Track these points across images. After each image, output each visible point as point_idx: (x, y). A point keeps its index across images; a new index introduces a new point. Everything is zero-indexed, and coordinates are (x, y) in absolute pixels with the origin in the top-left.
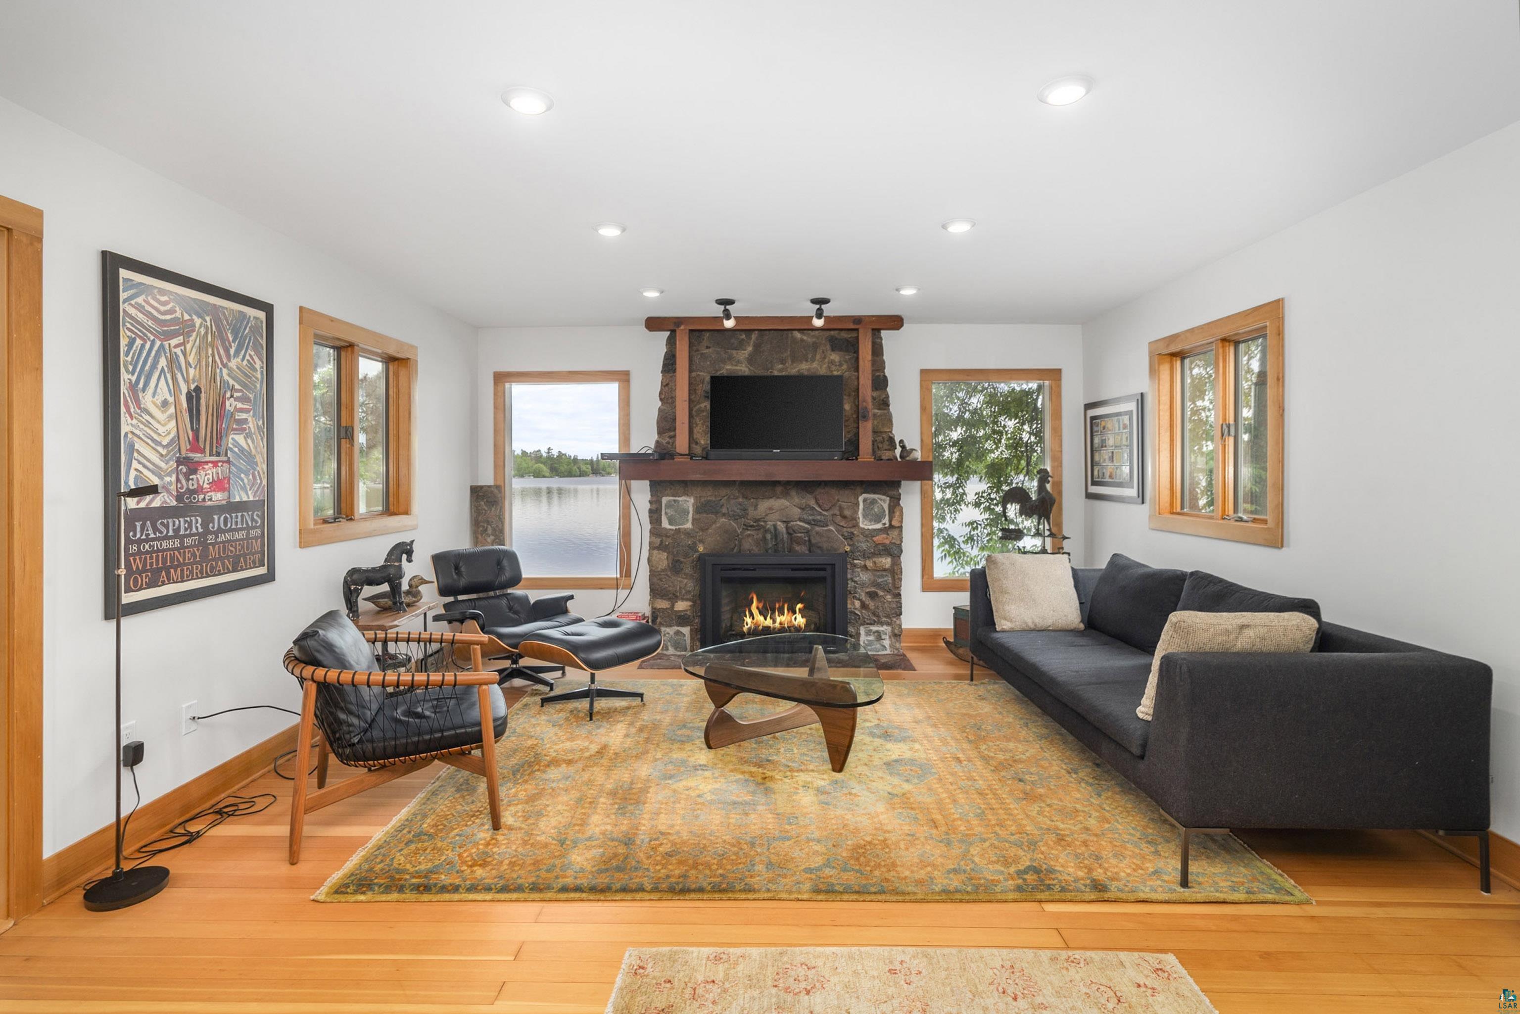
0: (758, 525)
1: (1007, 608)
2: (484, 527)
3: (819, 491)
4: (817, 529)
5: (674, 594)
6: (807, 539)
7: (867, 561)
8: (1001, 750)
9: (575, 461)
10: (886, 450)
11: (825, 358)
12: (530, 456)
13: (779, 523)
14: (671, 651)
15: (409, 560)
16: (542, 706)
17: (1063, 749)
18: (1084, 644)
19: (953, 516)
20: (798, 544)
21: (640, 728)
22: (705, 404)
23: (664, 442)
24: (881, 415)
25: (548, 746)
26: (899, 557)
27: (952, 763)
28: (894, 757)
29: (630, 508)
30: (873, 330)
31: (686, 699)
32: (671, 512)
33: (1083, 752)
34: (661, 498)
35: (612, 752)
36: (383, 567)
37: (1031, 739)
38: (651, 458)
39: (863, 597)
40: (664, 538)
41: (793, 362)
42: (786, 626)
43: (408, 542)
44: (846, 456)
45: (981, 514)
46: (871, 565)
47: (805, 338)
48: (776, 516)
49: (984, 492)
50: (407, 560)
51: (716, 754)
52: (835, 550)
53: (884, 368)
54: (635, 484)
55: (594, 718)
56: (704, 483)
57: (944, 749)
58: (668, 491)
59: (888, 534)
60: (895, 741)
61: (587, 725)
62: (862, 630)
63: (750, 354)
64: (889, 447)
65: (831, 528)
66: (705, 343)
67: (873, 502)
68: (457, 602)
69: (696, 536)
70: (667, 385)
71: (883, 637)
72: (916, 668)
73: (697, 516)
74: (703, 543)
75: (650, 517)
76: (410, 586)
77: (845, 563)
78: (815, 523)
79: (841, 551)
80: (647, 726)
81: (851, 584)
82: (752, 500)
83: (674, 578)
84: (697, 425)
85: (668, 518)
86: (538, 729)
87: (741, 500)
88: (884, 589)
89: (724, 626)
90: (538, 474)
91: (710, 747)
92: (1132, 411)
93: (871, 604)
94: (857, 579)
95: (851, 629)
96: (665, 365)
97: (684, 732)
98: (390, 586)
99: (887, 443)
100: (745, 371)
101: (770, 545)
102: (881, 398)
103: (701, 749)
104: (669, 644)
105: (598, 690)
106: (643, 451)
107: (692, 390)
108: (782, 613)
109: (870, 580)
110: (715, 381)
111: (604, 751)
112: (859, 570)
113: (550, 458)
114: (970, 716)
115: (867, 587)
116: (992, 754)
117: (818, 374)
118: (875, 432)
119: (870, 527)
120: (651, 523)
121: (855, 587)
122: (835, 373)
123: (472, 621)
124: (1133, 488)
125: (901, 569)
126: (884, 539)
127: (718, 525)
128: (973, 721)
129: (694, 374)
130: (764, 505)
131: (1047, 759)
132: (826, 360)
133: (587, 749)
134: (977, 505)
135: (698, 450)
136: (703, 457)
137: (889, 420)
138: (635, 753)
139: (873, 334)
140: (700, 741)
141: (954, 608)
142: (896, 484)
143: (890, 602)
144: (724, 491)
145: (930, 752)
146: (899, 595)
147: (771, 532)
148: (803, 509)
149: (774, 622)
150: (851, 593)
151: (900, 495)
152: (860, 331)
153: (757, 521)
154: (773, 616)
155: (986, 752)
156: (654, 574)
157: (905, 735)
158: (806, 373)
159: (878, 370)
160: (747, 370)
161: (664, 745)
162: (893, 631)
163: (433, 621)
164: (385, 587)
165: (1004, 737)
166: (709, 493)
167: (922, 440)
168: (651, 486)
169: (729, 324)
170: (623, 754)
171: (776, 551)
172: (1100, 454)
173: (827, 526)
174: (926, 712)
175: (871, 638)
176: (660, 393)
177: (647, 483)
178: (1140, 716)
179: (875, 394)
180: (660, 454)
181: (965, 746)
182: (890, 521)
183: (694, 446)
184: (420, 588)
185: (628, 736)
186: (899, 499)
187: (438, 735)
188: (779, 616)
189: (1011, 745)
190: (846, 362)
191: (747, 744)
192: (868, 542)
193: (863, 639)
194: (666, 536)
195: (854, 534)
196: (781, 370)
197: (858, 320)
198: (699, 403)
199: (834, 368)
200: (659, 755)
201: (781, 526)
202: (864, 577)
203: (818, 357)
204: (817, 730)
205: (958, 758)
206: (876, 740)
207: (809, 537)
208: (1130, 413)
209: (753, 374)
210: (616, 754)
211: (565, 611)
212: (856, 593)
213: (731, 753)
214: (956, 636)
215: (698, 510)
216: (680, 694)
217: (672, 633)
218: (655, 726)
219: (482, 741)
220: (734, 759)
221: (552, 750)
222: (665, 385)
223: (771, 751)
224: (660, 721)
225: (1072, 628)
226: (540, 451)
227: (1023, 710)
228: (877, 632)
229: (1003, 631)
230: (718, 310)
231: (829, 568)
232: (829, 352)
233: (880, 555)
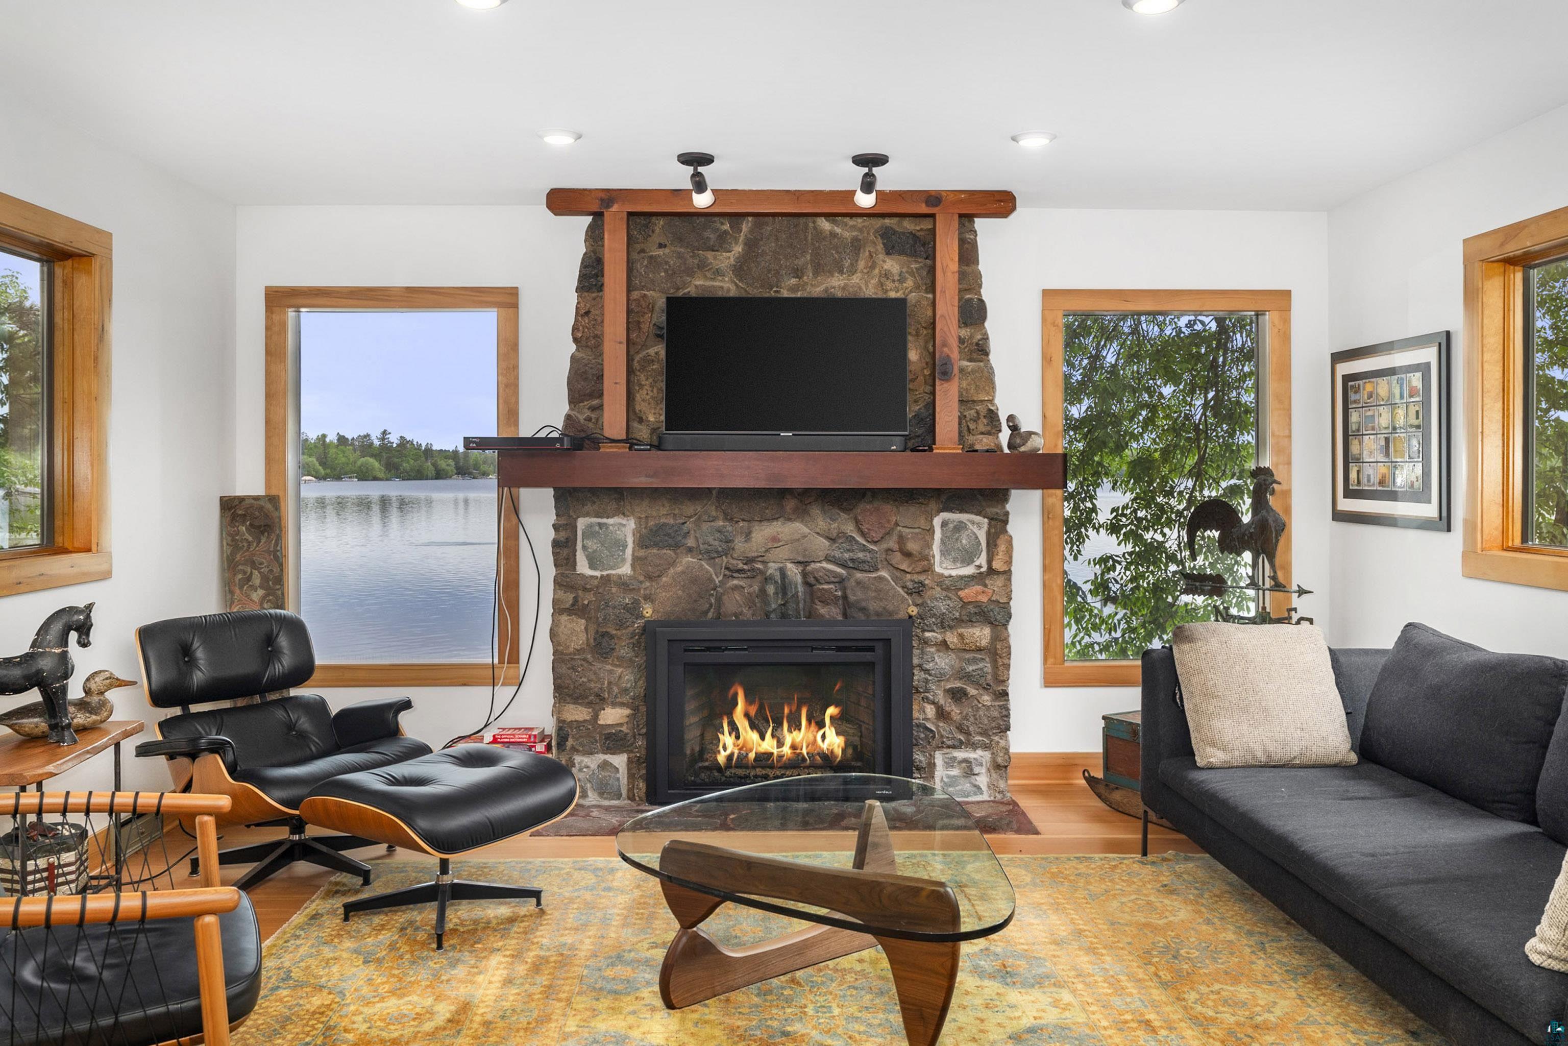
0: (753, 570)
1: (1216, 724)
2: (245, 573)
3: (863, 507)
4: (859, 575)
5: (598, 695)
6: (839, 593)
7: (948, 634)
8: (1226, 1003)
9: (428, 452)
10: (982, 433)
11: (873, 267)
12: (352, 444)
13: (790, 566)
14: (593, 798)
15: (84, 643)
16: (346, 919)
17: (1342, 999)
18: (1368, 794)
19: (1075, 547)
20: (825, 602)
21: (534, 964)
22: (656, 349)
23: (581, 418)
24: (973, 372)
25: (352, 1008)
26: (1005, 626)
27: (1139, 1033)
28: (1027, 1022)
29: (517, 538)
30: (961, 216)
31: (622, 899)
32: (592, 545)
33: (1379, 1005)
34: (576, 519)
35: (478, 1019)
36: (27, 658)
37: (1276, 977)
38: (558, 445)
39: (941, 698)
40: (580, 593)
41: (816, 273)
42: (804, 751)
43: (82, 606)
44: (910, 444)
45: (1119, 544)
46: (955, 640)
47: (838, 230)
48: (783, 553)
49: (1125, 507)
50: (79, 642)
51: (683, 1020)
52: (891, 614)
53: (980, 286)
54: (527, 495)
55: (446, 944)
56: (654, 494)
57: (1117, 1001)
58: (589, 507)
59: (986, 586)
60: (1023, 985)
61: (431, 958)
62: (939, 758)
63: (738, 259)
64: (989, 428)
65: (884, 573)
66: (657, 238)
67: (960, 527)
68: (187, 716)
69: (639, 589)
70: (587, 313)
71: (976, 770)
72: (1039, 829)
73: (642, 553)
74: (652, 601)
75: (555, 554)
76: (88, 692)
77: (908, 637)
78: (854, 565)
79: (902, 615)
80: (546, 960)
81: (918, 675)
82: (741, 524)
83: (598, 665)
84: (641, 386)
85: (587, 557)
86: (335, 969)
87: (721, 523)
88: (977, 685)
89: (688, 752)
90: (364, 475)
91: (670, 1005)
92: (1428, 365)
93: (955, 711)
94: (930, 666)
95: (919, 757)
96: (583, 278)
97: (621, 971)
98: (44, 693)
99: (985, 421)
100: (729, 290)
101: (774, 606)
102: (975, 341)
103: (653, 1009)
104: (589, 785)
105: (454, 886)
106: (542, 434)
107: (632, 324)
108: (795, 725)
109: (952, 667)
110: (676, 305)
111: (462, 1017)
112: (933, 650)
113: (385, 447)
114: (1155, 929)
115: (948, 680)
116: (1211, 1013)
117: (862, 295)
118: (963, 402)
119: (954, 573)
120: (556, 565)
121: (927, 681)
122: (892, 295)
123: (212, 755)
124: (1429, 502)
125: (1009, 647)
126: (977, 593)
127: (679, 569)
128: (1161, 941)
129: (635, 295)
130: (762, 533)
131: (1315, 1022)
132: (876, 271)
133: (431, 1013)
134: (1114, 528)
135: (643, 433)
136: (651, 445)
137: (987, 379)
138: (524, 1020)
139: (962, 225)
140: (651, 993)
141: (1104, 718)
142: (1001, 496)
143: (988, 708)
144: (690, 508)
145: (1093, 1008)
146: (1005, 694)
147: (776, 582)
148: (832, 540)
149: (780, 744)
150: (918, 692)
151: (1007, 514)
152: (938, 218)
153: (750, 561)
154: (777, 734)
155: (1199, 1008)
156: (560, 658)
157: (1041, 971)
158: (839, 294)
159: (968, 290)
160: (733, 288)
161: (581, 1002)
162: (994, 760)
163: (137, 756)
164: (34, 696)
165: (1226, 973)
166: (664, 511)
167: (1044, 416)
168: (557, 498)
169: (702, 201)
170: (501, 1024)
171: (784, 616)
172: (1361, 443)
173: (877, 570)
174: (1072, 921)
175: (955, 772)
176: (575, 329)
177: (550, 492)
178: (1536, 959)
179: (965, 333)
180: (573, 439)
181: (1157, 994)
182: (990, 561)
183: (635, 424)
184: (108, 695)
185: (510, 982)
186: (1006, 522)
187: (106, 1021)
188: (790, 731)
189: (1243, 992)
190: (912, 274)
191: (746, 997)
192: (950, 599)
193: (940, 772)
194: (585, 589)
195: (923, 585)
196: (792, 289)
197: (934, 198)
198: (645, 346)
199: (889, 285)
200: (571, 1025)
201: (794, 572)
202: (942, 662)
203: (861, 264)
204: (874, 962)
205: (1148, 1023)
206: (987, 983)
207: (844, 590)
208: (1424, 368)
209: (744, 295)
210: (487, 1024)
211: (394, 732)
212: (927, 690)
213: (712, 1017)
214: (1107, 768)
215: (642, 542)
216: (609, 889)
217: (594, 766)
218: (564, 960)
219: (201, 1030)
220: (718, 1032)
221: (359, 1018)
222: (582, 313)
223: (789, 1010)
224: (572, 948)
225: (1337, 761)
226: (368, 435)
227: (1249, 916)
228: (966, 761)
229: (1210, 768)
230: (681, 177)
231: (879, 647)
232: (881, 256)
233: (970, 621)
